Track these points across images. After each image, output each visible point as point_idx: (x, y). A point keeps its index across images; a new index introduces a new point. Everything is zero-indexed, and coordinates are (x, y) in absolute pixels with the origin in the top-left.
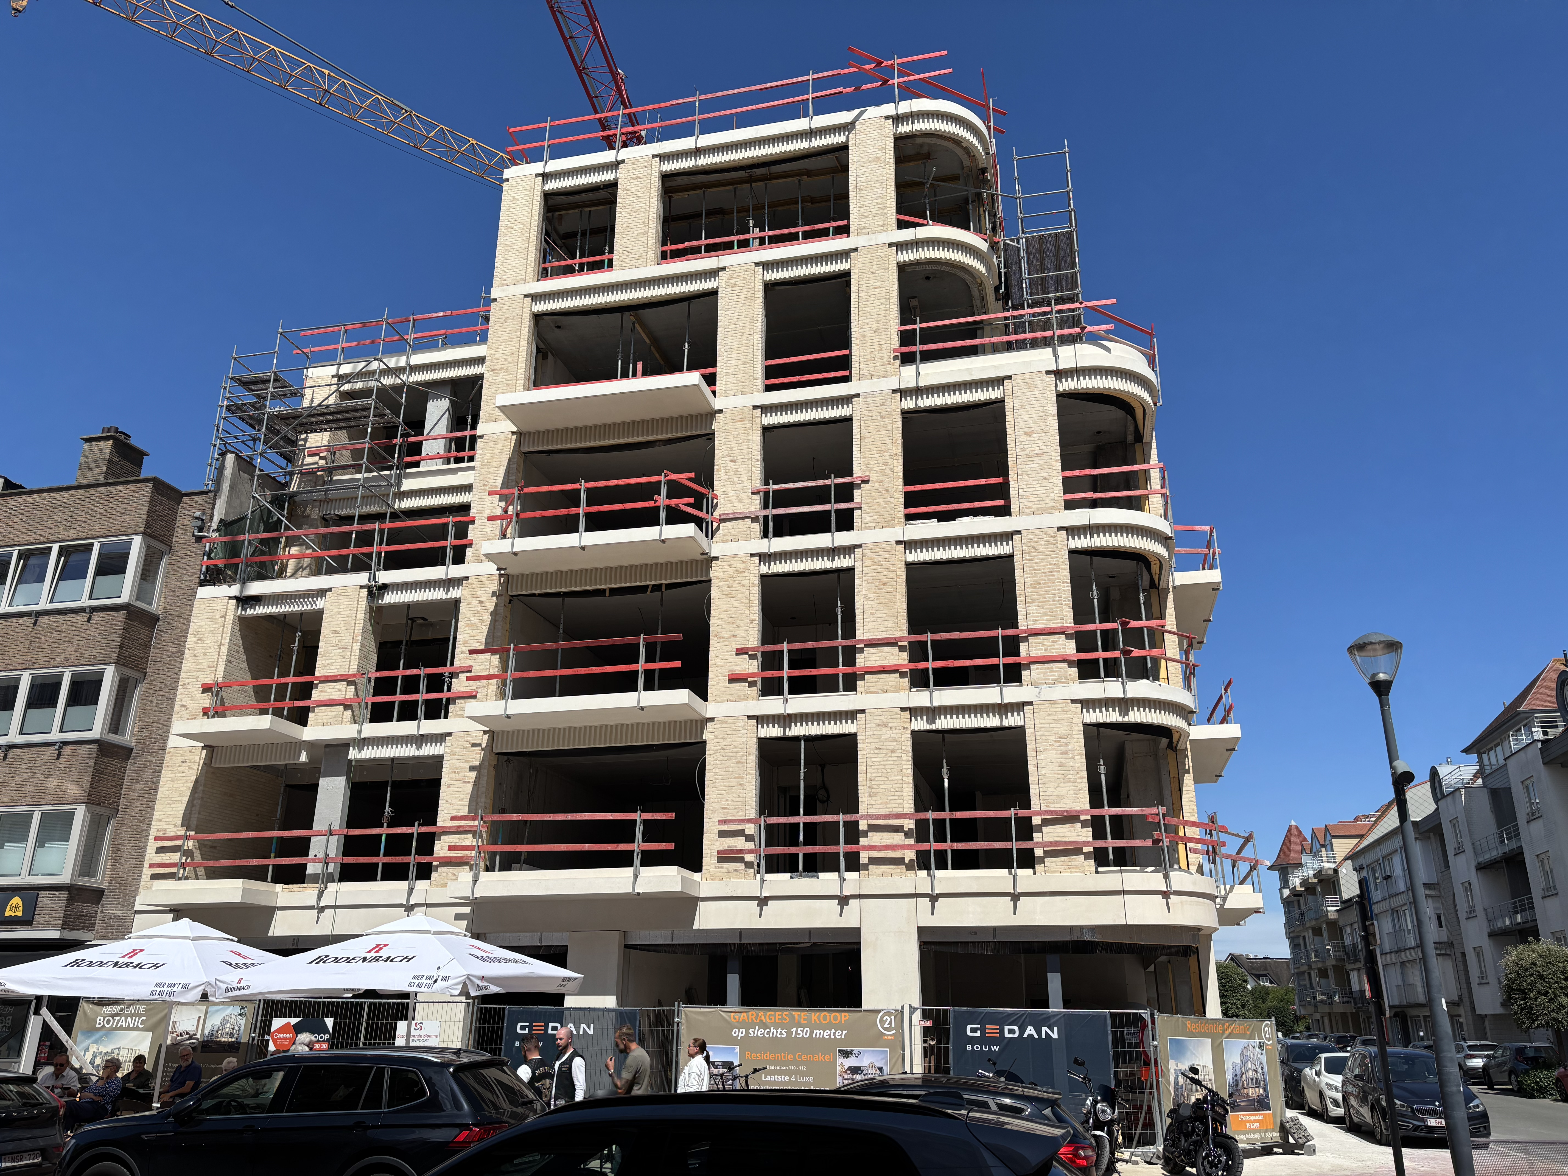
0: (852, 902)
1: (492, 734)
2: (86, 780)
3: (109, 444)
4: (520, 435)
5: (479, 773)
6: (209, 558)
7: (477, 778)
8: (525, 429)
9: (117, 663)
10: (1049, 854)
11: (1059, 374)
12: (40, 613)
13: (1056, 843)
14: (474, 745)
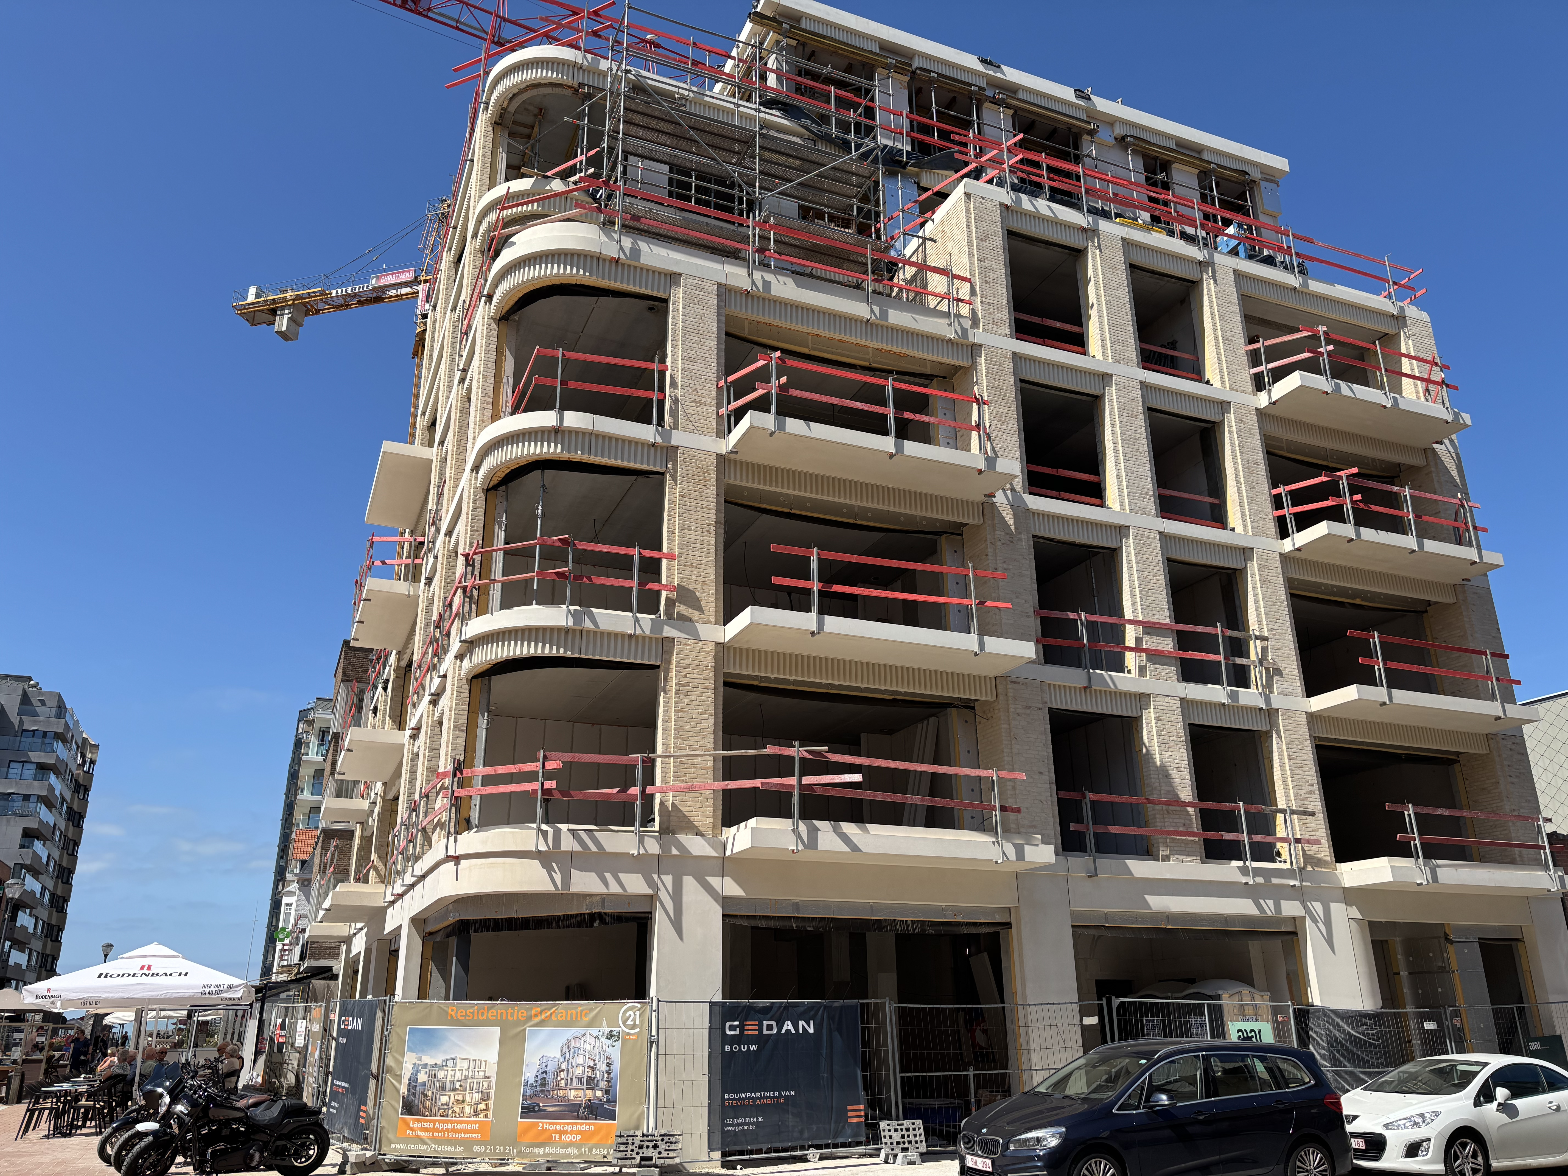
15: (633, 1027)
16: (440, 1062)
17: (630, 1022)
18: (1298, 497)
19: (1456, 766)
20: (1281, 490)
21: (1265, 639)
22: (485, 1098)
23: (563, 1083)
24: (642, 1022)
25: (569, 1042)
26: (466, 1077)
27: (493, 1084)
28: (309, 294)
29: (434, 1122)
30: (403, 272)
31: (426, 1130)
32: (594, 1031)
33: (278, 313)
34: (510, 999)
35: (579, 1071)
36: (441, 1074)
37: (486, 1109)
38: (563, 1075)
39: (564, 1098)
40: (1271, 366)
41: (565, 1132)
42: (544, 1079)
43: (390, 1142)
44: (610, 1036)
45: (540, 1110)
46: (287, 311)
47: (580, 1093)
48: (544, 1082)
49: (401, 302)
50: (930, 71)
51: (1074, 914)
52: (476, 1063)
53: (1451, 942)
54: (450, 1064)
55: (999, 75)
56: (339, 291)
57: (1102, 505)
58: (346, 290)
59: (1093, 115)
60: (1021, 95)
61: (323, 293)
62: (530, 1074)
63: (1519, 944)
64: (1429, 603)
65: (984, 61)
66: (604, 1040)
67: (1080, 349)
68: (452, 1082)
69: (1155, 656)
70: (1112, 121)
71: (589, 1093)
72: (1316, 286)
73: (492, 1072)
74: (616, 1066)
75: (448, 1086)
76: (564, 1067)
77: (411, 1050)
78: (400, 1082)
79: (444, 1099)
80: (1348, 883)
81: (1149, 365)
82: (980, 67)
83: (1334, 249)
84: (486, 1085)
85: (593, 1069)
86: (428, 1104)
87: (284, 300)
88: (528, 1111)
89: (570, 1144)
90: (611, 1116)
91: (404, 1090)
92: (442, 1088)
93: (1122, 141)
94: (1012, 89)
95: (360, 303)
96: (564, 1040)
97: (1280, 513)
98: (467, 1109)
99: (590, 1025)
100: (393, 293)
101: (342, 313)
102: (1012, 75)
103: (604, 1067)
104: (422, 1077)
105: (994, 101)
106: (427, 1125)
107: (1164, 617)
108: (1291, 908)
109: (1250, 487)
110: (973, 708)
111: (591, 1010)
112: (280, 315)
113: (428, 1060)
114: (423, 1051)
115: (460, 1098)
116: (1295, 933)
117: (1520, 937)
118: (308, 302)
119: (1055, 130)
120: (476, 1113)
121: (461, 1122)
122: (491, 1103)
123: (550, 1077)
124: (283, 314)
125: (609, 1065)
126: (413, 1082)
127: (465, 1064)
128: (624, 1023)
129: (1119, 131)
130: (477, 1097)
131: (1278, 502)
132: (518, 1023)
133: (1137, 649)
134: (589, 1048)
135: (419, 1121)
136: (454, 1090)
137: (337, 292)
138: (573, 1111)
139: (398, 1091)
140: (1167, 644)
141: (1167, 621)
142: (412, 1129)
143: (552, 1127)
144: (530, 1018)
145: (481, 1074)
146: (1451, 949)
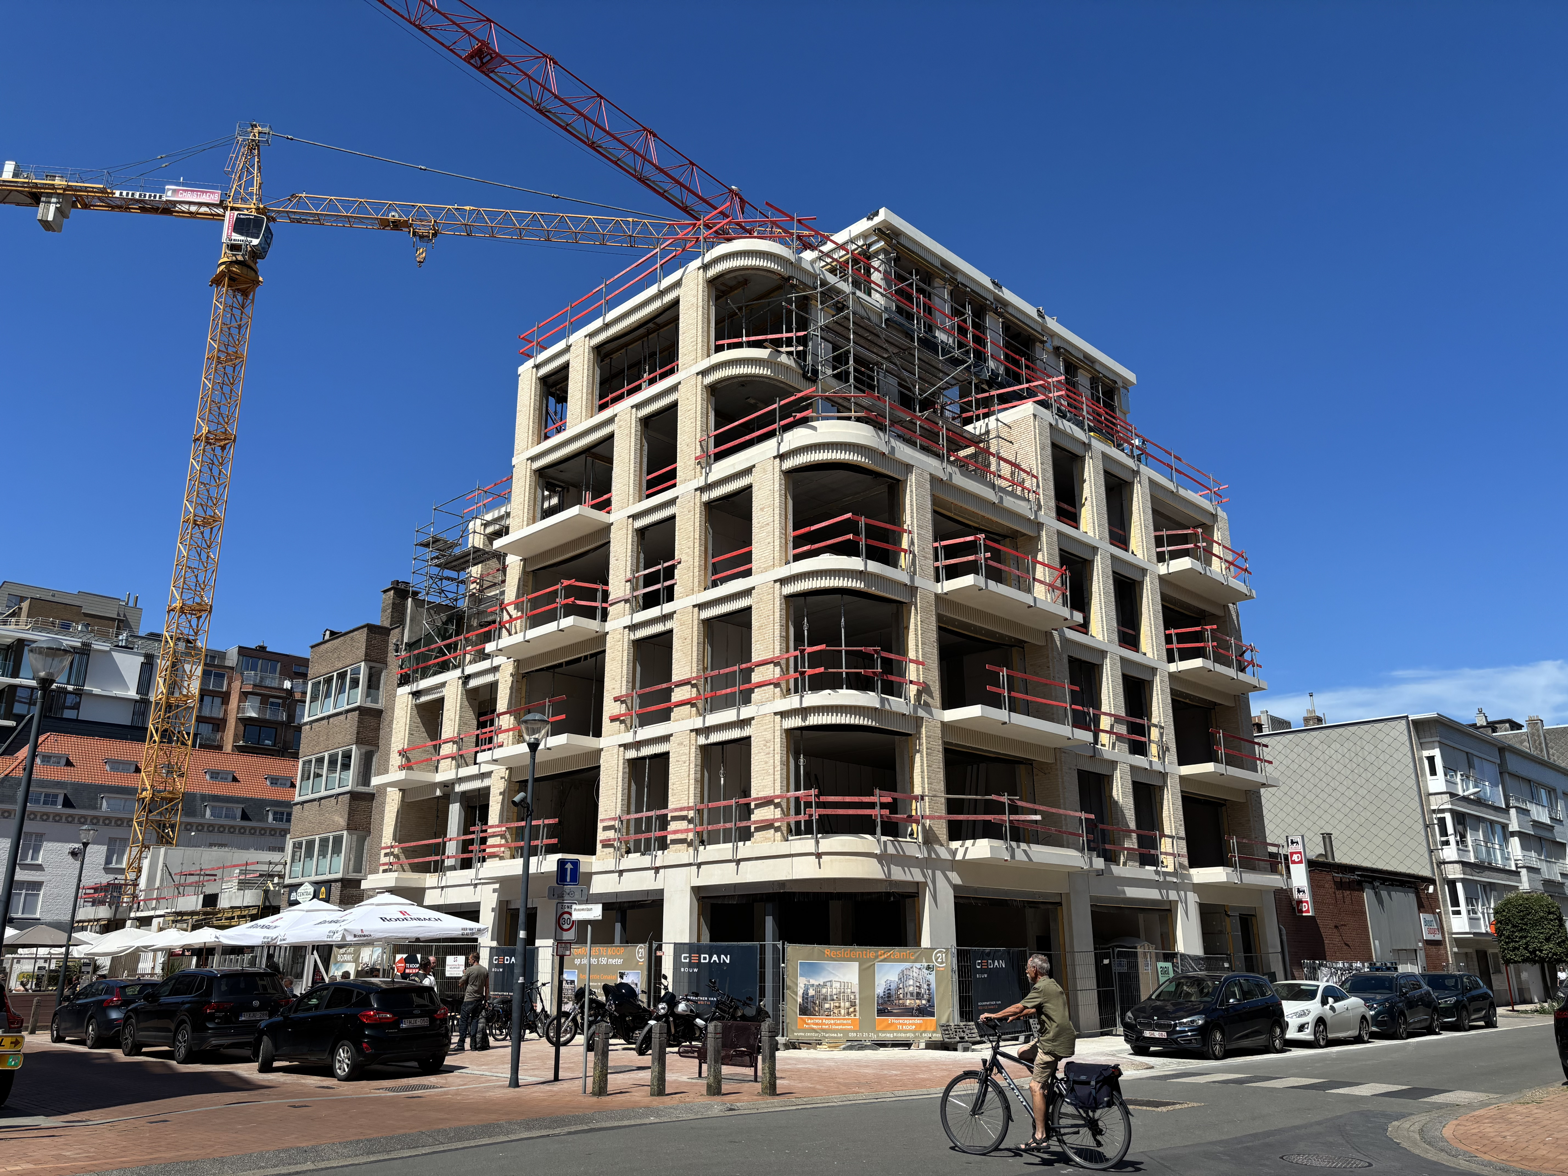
0: (661, 871)
1: (510, 769)
2: (346, 816)
3: (392, 592)
4: (524, 560)
5: (504, 796)
6: (402, 668)
7: (503, 800)
8: (526, 556)
9: (356, 743)
10: (758, 829)
11: (782, 457)
12: (329, 717)
13: (762, 821)
14: (502, 778)
15: (942, 963)
16: (822, 983)
17: (939, 960)
18: (1181, 638)
19: (1224, 808)
20: (1173, 631)
21: (1162, 728)
22: (853, 1004)
23: (901, 996)
24: (946, 959)
25: (903, 971)
26: (840, 993)
27: (857, 997)
28: (87, 187)
29: (822, 1019)
30: (206, 192)
31: (817, 1024)
32: (918, 965)
33: (43, 199)
34: (860, 944)
35: (911, 989)
36: (824, 991)
37: (855, 1011)
38: (901, 991)
39: (903, 1004)
40: (1170, 548)
41: (906, 1024)
42: (889, 993)
43: (794, 1032)
44: (928, 968)
45: (889, 1012)
46: (54, 200)
47: (913, 1002)
48: (889, 996)
49: (194, 220)
50: (966, 286)
51: (1092, 898)
52: (845, 984)
53: (1228, 916)
54: (828, 984)
55: (1000, 294)
56: (124, 193)
57: (1086, 633)
58: (133, 195)
59: (1045, 330)
60: (1010, 310)
61: (102, 191)
62: (880, 990)
63: (1253, 918)
64: (1215, 704)
65: (994, 283)
66: (924, 970)
67: (1075, 524)
68: (831, 995)
69: (1119, 737)
70: (1053, 335)
71: (918, 1001)
72: (1182, 492)
73: (856, 989)
74: (933, 986)
75: (829, 998)
76: (901, 986)
77: (801, 975)
78: (796, 995)
79: (827, 1006)
80: (1196, 880)
81: (1114, 542)
82: (991, 286)
83: (1189, 466)
84: (853, 997)
85: (920, 988)
86: (817, 1009)
87: (53, 187)
88: (882, 1012)
89: (909, 1031)
90: (932, 1014)
91: (800, 1000)
92: (825, 999)
93: (1057, 349)
94: (1005, 304)
95: (143, 210)
96: (899, 970)
97: (1170, 646)
98: (843, 1012)
99: (915, 961)
100: (185, 208)
101: (116, 213)
102: (1008, 295)
103: (926, 987)
104: (811, 992)
105: (996, 312)
106: (817, 1021)
107: (1122, 713)
108: (1173, 895)
109: (1156, 628)
110: (1032, 764)
111: (915, 953)
112: (45, 202)
113: (812, 982)
114: (810, 977)
115: (837, 1005)
116: (1170, 910)
117: (1253, 913)
118: (80, 196)
119: (1019, 334)
120: (848, 1014)
121: (840, 1019)
122: (857, 1008)
123: (893, 992)
124: (50, 203)
125: (929, 985)
126: (805, 996)
127: (838, 985)
128: (936, 960)
129: (1057, 343)
130: (847, 1004)
131: (1168, 639)
132: (870, 960)
133: (1110, 732)
134: (915, 975)
135: (811, 1019)
136: (833, 1000)
137: (121, 194)
138: (909, 1012)
139: (797, 1001)
140: (1122, 729)
141: (1123, 714)
142: (807, 1024)
143: (897, 1022)
144: (877, 957)
145: (849, 990)
146: (1228, 920)
